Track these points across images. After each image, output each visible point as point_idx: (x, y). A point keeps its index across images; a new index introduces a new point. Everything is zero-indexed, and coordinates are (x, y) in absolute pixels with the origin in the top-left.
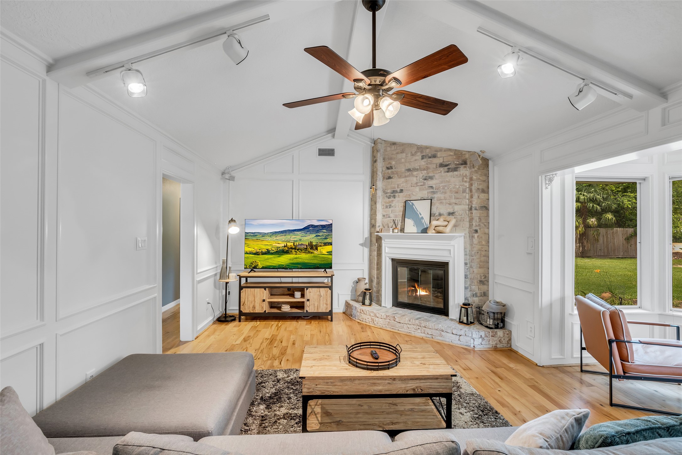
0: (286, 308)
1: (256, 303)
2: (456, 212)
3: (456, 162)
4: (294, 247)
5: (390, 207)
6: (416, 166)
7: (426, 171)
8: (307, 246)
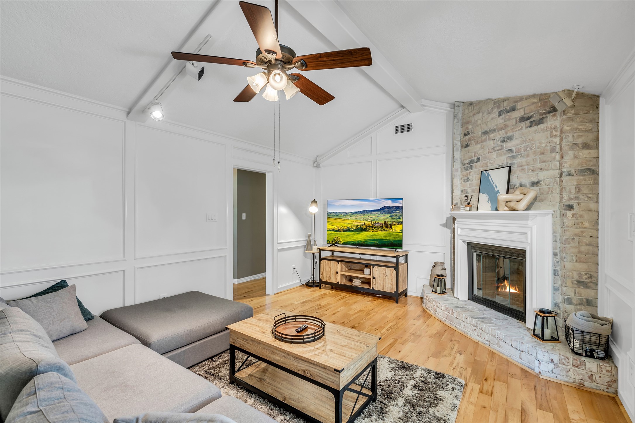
0: (357, 283)
1: (331, 274)
2: (542, 181)
3: (541, 111)
4: (371, 225)
5: (467, 181)
6: (492, 125)
7: (503, 131)
8: (382, 224)
